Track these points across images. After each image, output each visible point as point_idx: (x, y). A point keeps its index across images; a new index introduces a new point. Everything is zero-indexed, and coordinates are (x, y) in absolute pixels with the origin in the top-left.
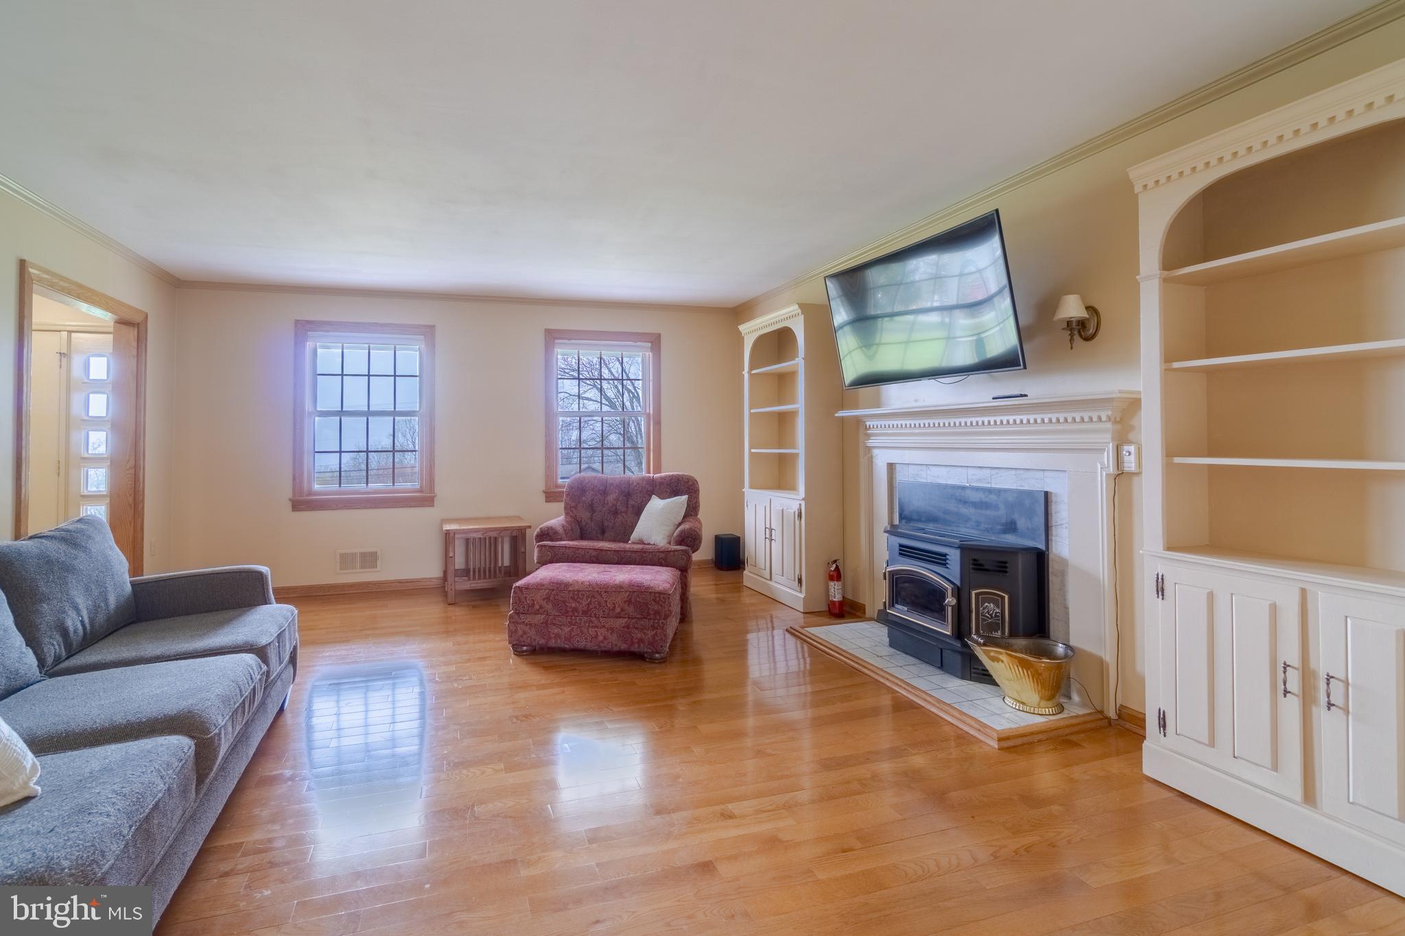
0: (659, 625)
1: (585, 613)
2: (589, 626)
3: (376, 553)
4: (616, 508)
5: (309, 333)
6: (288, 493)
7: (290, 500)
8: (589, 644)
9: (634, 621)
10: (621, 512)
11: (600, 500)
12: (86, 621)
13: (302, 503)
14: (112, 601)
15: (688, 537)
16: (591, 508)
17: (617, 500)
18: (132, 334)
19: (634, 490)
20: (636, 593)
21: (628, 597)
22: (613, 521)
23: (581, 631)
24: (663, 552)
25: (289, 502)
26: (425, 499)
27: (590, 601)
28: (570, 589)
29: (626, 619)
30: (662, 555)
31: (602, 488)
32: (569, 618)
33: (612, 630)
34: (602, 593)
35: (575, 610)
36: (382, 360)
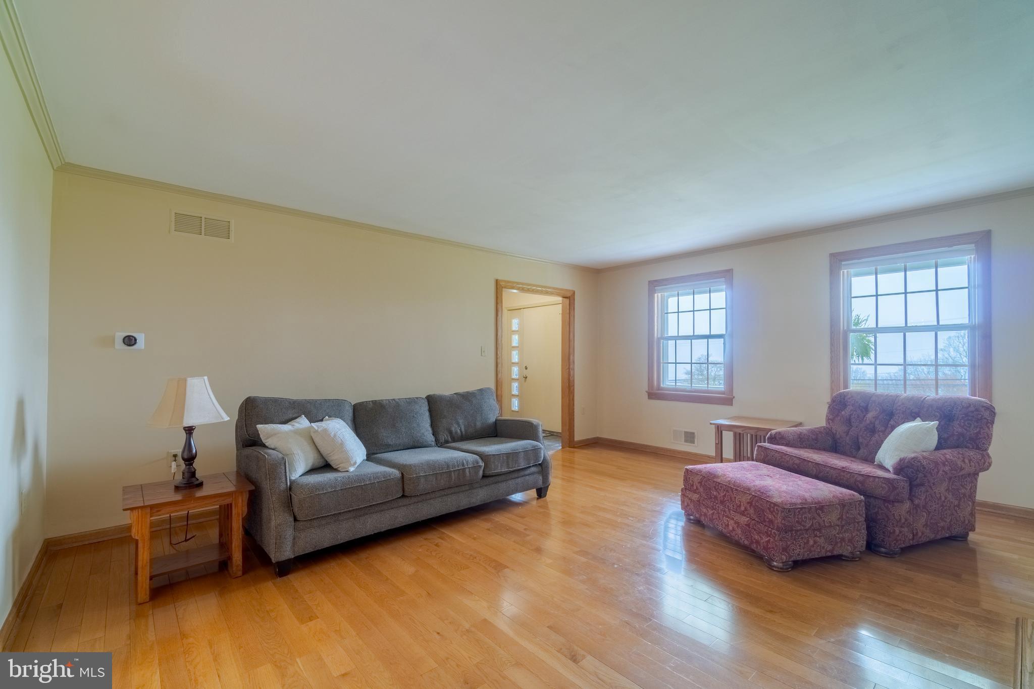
0: (771, 534)
1: (722, 502)
2: (723, 514)
3: (694, 433)
4: (874, 426)
5: (656, 288)
6: (645, 387)
7: (646, 392)
8: (724, 530)
9: (753, 522)
10: (879, 431)
11: (858, 417)
12: (463, 430)
13: (655, 394)
14: (479, 424)
15: (907, 467)
16: (848, 422)
17: (876, 418)
18: (567, 301)
19: (897, 410)
20: (757, 498)
21: (750, 499)
22: (868, 439)
23: (719, 517)
24: (863, 475)
25: (645, 393)
26: (727, 400)
27: (725, 494)
28: (715, 480)
29: (748, 519)
30: (860, 478)
31: (863, 404)
32: (712, 503)
33: (737, 523)
34: (734, 489)
35: (716, 497)
36: (702, 300)
